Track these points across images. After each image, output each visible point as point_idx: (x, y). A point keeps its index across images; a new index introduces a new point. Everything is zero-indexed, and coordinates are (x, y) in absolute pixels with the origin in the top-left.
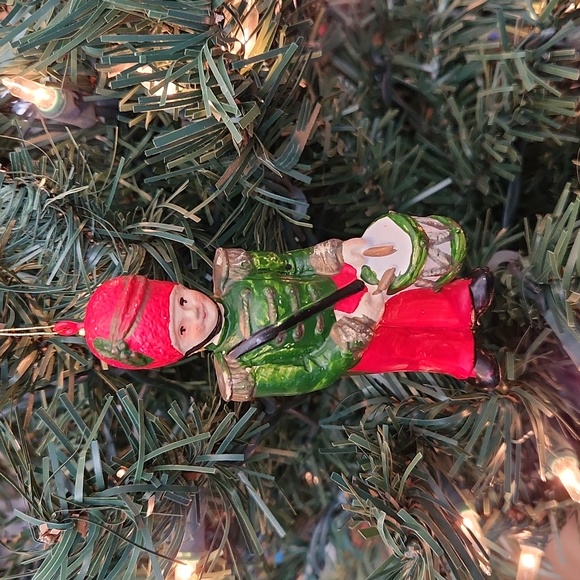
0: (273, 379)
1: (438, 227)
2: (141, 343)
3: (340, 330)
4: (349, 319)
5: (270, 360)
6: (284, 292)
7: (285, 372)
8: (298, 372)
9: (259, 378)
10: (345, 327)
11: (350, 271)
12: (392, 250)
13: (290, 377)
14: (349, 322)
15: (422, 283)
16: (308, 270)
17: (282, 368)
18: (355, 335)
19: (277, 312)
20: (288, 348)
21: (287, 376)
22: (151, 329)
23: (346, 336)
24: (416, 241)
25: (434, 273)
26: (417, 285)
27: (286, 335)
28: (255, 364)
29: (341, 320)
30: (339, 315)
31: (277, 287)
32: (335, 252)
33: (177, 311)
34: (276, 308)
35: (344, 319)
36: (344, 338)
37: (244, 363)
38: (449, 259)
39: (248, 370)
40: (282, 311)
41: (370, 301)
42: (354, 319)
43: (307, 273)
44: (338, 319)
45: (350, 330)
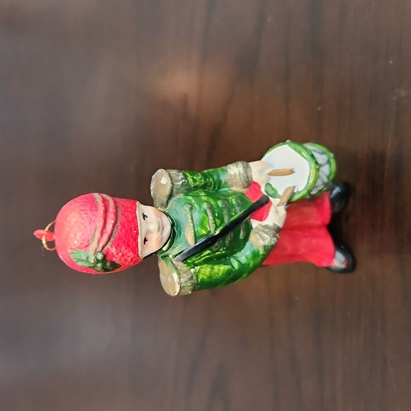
0: (210, 277)
2: (115, 253)
3: (258, 236)
4: (262, 226)
5: (207, 261)
6: (218, 206)
7: (219, 270)
8: (228, 270)
9: (201, 276)
11: (256, 187)
12: (292, 172)
13: (223, 274)
14: (263, 229)
17: (216, 267)
18: (269, 240)
19: (215, 223)
20: (222, 251)
21: (220, 274)
22: (124, 242)
23: (263, 240)
24: (313, 165)
27: (221, 242)
28: (196, 265)
29: (257, 227)
30: (255, 223)
31: (212, 202)
33: (143, 225)
34: (214, 219)
35: (260, 227)
36: (262, 242)
37: (188, 265)
38: (328, 177)
39: (192, 270)
40: (218, 221)
42: (266, 227)
44: (254, 227)
45: (265, 235)
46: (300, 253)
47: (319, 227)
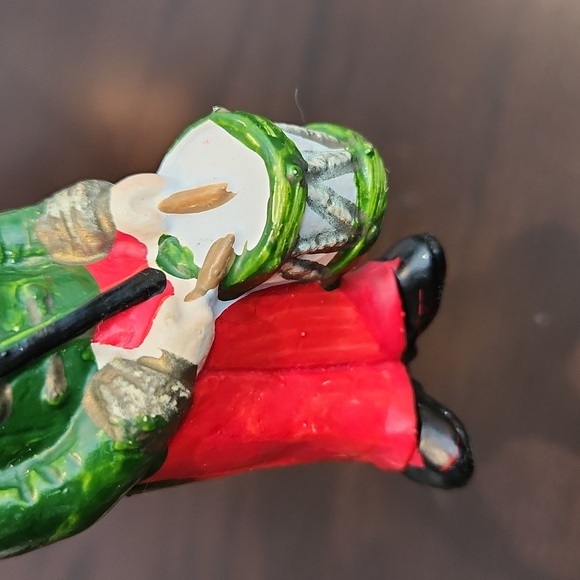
1: (325, 142)
4: (127, 363)
10: (118, 382)
11: (132, 250)
12: (224, 196)
14: (126, 370)
15: (297, 270)
16: (33, 254)
18: (142, 403)
23: (123, 405)
24: (278, 167)
25: (323, 244)
26: (286, 276)
29: (108, 367)
30: (104, 354)
32: (93, 206)
35: (117, 365)
36: (117, 411)
38: (355, 210)
41: (177, 317)
42: (141, 363)
43: (31, 261)
44: (101, 364)
45: (131, 389)
46: (299, 434)
47: (374, 362)
